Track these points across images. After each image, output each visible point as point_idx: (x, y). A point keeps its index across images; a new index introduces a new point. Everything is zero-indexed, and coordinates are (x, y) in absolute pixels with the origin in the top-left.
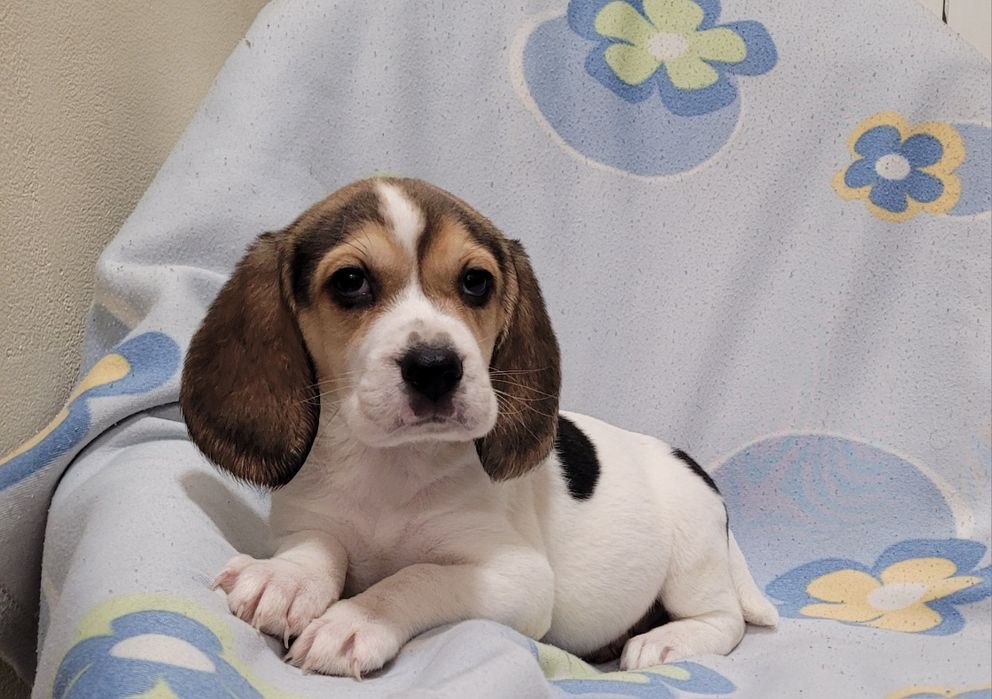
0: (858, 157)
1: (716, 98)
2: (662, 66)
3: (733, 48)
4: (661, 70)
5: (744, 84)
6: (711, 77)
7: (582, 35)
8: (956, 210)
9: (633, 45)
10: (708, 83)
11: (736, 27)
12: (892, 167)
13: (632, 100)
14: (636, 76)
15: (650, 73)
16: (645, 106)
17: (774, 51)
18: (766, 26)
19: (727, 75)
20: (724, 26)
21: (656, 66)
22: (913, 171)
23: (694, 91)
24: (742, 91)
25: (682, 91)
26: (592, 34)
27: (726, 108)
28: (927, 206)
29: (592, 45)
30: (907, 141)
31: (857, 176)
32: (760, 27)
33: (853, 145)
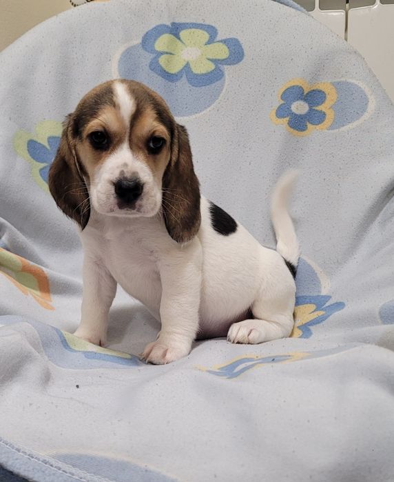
0: (283, 102)
1: (214, 77)
2: (188, 64)
3: (222, 52)
4: (187, 66)
5: (228, 70)
6: (212, 67)
7: (149, 52)
8: (331, 128)
9: (173, 54)
10: (210, 70)
11: (225, 41)
12: (300, 107)
13: (172, 81)
14: (174, 69)
15: (182, 67)
16: (178, 83)
17: (243, 52)
18: (240, 40)
19: (219, 65)
20: (218, 41)
21: (184, 64)
22: (311, 109)
23: (203, 75)
24: (226, 73)
25: (197, 75)
26: (153, 51)
27: (218, 82)
28: (318, 127)
29: (153, 56)
30: (307, 94)
31: (282, 112)
32: (237, 41)
33: (280, 96)
